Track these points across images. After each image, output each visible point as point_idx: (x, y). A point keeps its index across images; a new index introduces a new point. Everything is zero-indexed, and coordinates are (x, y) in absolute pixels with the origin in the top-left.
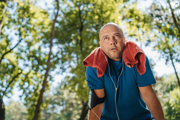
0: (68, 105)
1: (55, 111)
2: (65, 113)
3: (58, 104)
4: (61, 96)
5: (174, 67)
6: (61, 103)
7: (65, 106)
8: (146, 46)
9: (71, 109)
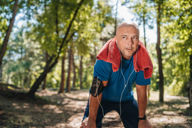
0: (27, 54)
1: (12, 58)
2: (24, 62)
3: (17, 51)
4: (20, 43)
5: (144, 31)
6: (20, 51)
7: (24, 54)
8: (122, 5)
9: (31, 59)
